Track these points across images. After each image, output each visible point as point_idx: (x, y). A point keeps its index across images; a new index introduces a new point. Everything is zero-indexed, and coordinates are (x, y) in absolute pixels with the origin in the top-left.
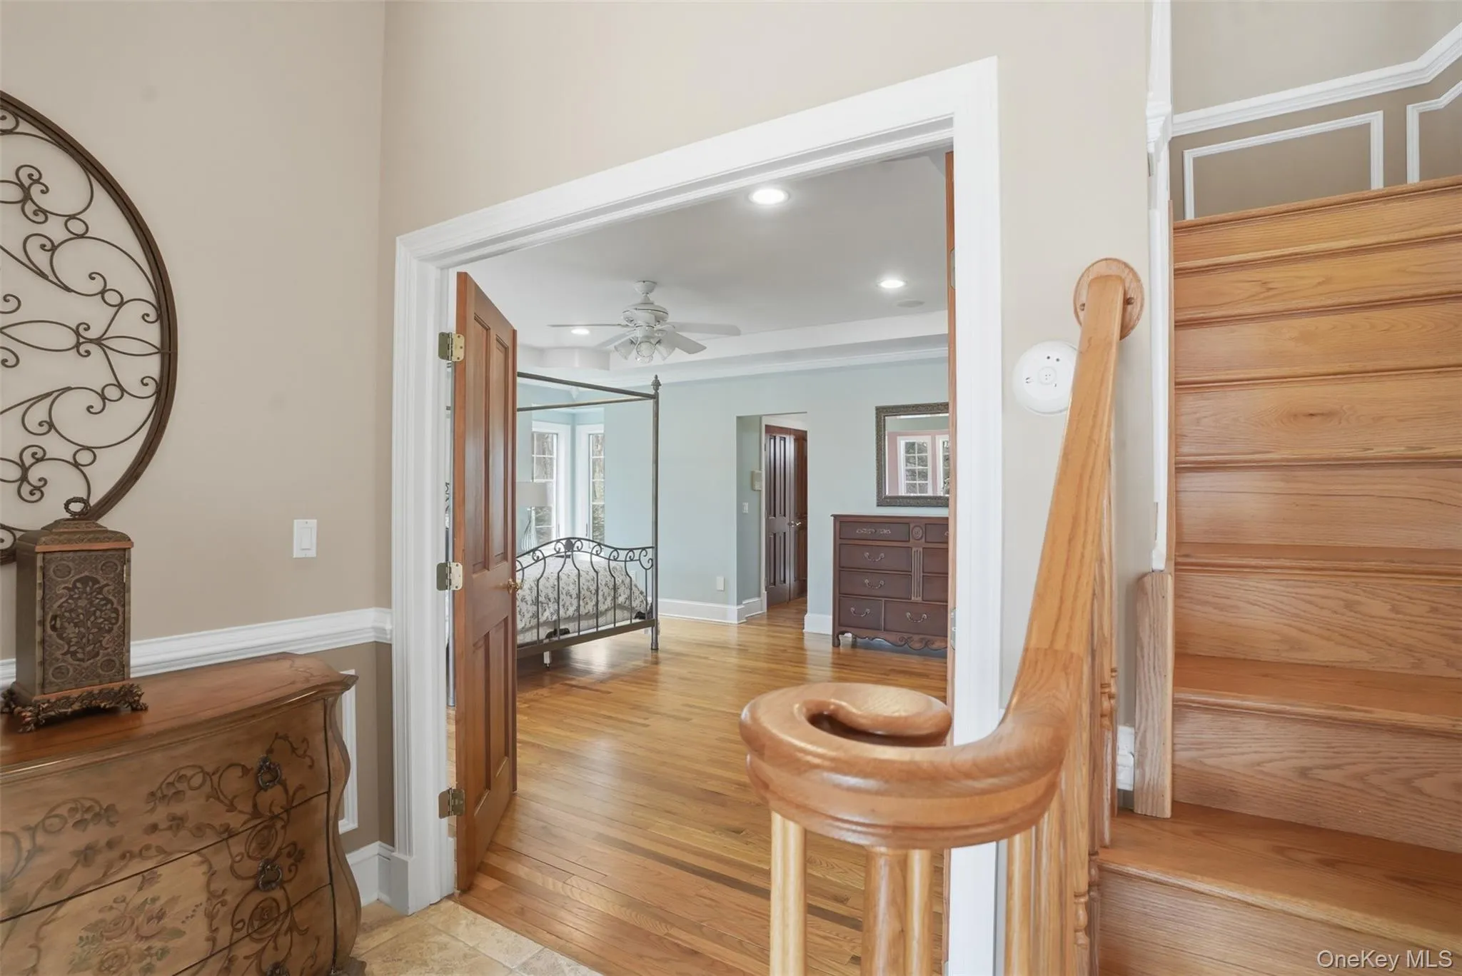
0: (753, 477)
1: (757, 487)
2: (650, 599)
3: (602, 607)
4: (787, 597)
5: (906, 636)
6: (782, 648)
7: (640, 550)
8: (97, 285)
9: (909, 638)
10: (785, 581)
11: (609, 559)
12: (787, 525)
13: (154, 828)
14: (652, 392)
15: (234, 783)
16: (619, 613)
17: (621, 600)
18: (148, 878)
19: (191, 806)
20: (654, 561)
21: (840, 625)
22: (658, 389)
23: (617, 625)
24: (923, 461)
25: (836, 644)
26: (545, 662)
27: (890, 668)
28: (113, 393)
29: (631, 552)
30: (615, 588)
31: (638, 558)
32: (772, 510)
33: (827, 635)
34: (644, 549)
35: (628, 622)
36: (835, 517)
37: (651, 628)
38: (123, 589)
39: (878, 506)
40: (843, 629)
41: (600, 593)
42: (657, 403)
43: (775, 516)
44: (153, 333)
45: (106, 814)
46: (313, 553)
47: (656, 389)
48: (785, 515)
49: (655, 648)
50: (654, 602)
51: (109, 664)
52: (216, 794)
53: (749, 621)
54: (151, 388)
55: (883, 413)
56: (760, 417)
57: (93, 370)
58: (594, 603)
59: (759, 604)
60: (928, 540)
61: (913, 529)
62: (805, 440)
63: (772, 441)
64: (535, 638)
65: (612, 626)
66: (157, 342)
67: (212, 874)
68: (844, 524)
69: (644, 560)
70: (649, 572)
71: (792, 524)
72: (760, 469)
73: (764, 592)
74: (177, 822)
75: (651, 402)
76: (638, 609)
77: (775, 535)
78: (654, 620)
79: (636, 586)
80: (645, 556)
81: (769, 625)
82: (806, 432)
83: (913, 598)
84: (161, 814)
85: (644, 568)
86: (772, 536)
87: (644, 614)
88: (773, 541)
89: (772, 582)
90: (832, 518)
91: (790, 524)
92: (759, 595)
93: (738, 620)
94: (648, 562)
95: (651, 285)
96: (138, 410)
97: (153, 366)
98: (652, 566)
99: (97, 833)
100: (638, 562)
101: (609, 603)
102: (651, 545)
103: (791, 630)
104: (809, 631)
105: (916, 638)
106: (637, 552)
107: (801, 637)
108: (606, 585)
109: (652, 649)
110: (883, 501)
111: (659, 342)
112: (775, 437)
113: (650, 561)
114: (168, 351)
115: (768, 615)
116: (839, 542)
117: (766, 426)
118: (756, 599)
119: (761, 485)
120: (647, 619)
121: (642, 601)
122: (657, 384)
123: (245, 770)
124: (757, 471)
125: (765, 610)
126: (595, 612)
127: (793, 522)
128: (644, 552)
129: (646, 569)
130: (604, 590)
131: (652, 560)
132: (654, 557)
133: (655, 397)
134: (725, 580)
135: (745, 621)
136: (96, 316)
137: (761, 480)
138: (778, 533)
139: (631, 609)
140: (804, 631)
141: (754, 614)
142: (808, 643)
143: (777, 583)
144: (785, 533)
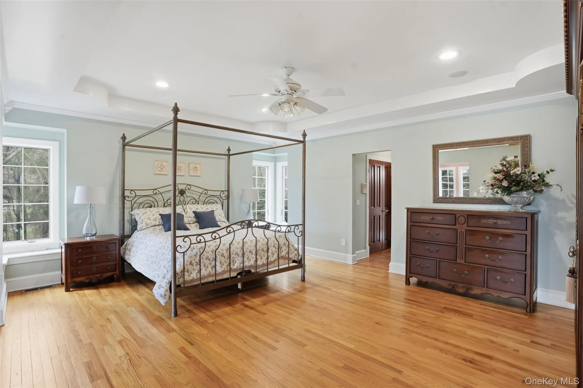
0: (362, 186)
1: (364, 192)
2: (300, 253)
3: (271, 259)
4: (381, 248)
5: (453, 283)
6: (375, 284)
7: (295, 226)
9: (455, 285)
10: (379, 241)
11: (275, 232)
12: (380, 211)
14: (302, 139)
16: (281, 261)
17: (283, 253)
20: (303, 232)
21: (410, 271)
22: (305, 138)
23: (280, 267)
24: (451, 180)
25: (408, 283)
26: (239, 288)
27: (444, 306)
29: (289, 228)
30: (279, 248)
31: (293, 231)
32: (373, 203)
33: (402, 275)
34: (297, 225)
35: (287, 266)
36: (408, 209)
37: (301, 269)
39: (433, 203)
40: (412, 275)
41: (270, 251)
42: (304, 146)
43: (374, 207)
47: (304, 138)
48: (380, 207)
49: (303, 280)
50: (303, 254)
53: (359, 263)
55: (436, 148)
56: (366, 155)
58: (266, 257)
59: (365, 253)
60: (469, 225)
61: (458, 217)
62: (390, 167)
63: (373, 168)
64: (229, 276)
65: (277, 268)
68: (412, 213)
69: (297, 232)
70: (300, 238)
71: (384, 211)
72: (366, 182)
73: (368, 247)
75: (301, 145)
76: (293, 259)
77: (374, 217)
78: (303, 264)
79: (293, 246)
80: (297, 229)
81: (371, 266)
82: (391, 163)
83: (458, 260)
85: (297, 236)
86: (373, 218)
87: (297, 261)
88: (373, 221)
89: (373, 241)
90: (406, 209)
91: (383, 211)
92: (365, 248)
93: (353, 263)
94: (300, 233)
95: (291, 70)
98: (302, 235)
100: (294, 232)
101: (275, 256)
102: (301, 224)
103: (381, 270)
104: (392, 272)
105: (460, 285)
106: (293, 227)
107: (387, 277)
108: (274, 246)
109: (301, 280)
110: (437, 200)
111: (296, 104)
112: (374, 166)
113: (301, 232)
115: (370, 260)
116: (410, 223)
117: (370, 160)
118: (364, 251)
119: (367, 191)
120: (300, 264)
121: (296, 255)
122: (304, 135)
124: (364, 183)
125: (368, 256)
126: (267, 262)
127: (384, 210)
128: (297, 227)
129: (298, 237)
130: (272, 249)
131: (302, 232)
132: (303, 230)
133: (303, 142)
134: (346, 240)
135: (356, 263)
137: (366, 188)
138: (376, 216)
139: (289, 259)
140: (388, 271)
141: (362, 258)
142: (392, 281)
143: (375, 242)
144: (380, 216)
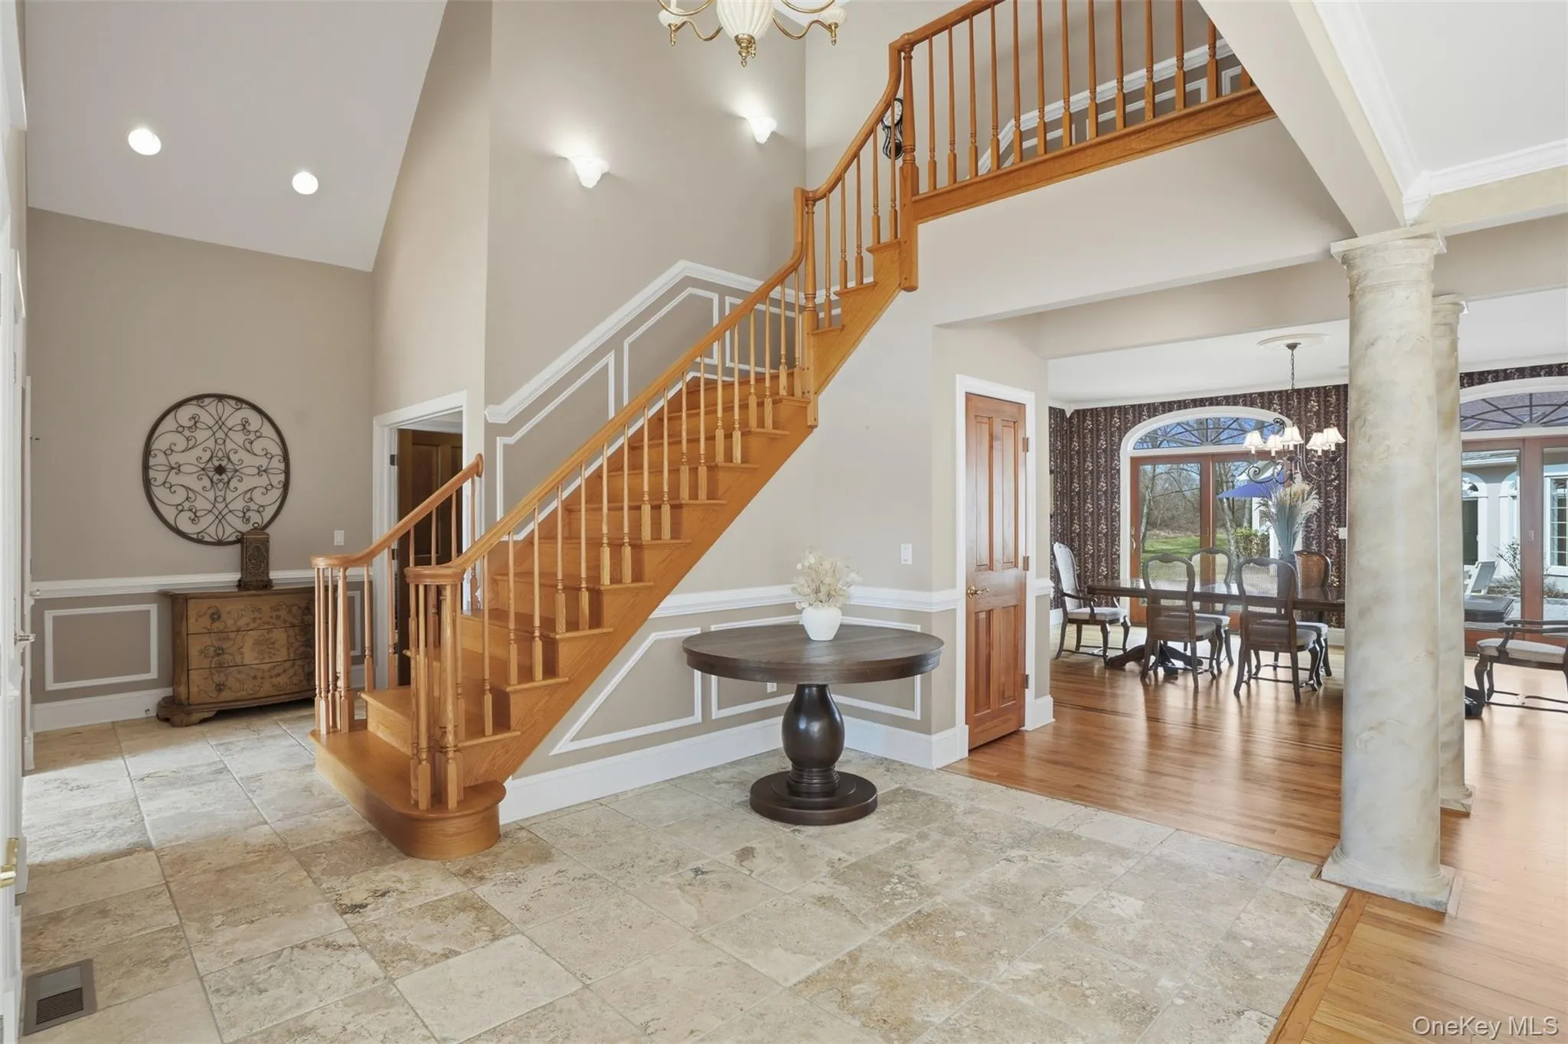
8: (264, 452)
13: (272, 617)
15: (295, 609)
18: (269, 631)
19: (283, 613)
28: (269, 487)
38: (267, 550)
44: (282, 466)
45: (259, 610)
46: (342, 544)
51: (263, 572)
52: (290, 612)
54: (282, 485)
57: (263, 481)
66: (283, 468)
67: (288, 636)
74: (278, 617)
84: (274, 614)
96: (276, 494)
97: (282, 477)
99: (257, 615)
114: (287, 472)
123: (300, 608)
136: (264, 462)
